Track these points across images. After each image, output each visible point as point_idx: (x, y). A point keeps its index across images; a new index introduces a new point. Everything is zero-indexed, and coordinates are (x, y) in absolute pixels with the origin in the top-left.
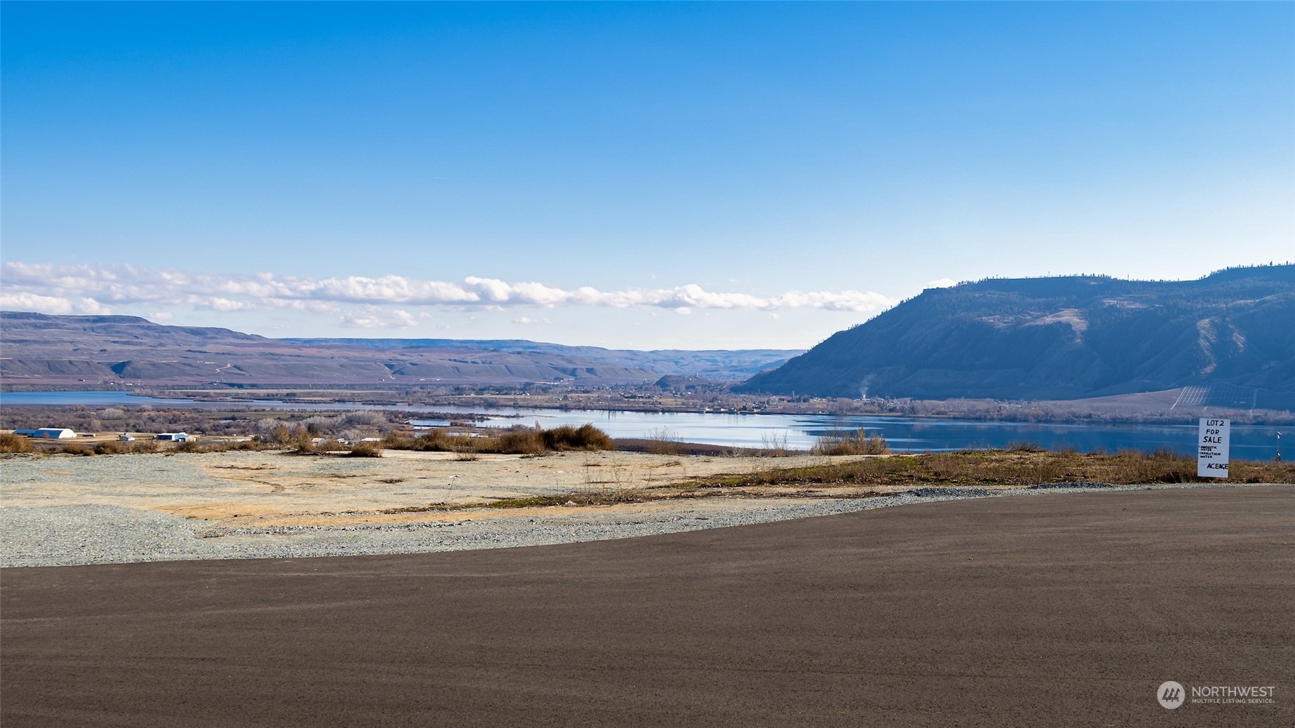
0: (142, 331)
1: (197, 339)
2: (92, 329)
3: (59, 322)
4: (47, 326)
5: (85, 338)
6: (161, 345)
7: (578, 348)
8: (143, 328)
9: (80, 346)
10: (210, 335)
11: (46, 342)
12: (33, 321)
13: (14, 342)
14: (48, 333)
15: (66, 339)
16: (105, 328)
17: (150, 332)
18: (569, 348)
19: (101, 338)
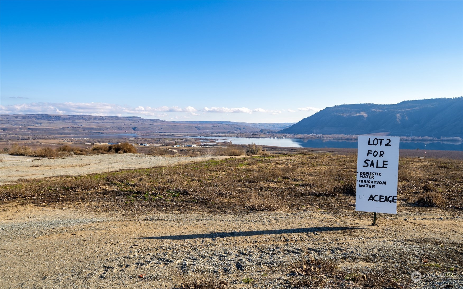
1: (152, 122)
2: (128, 120)
3: (121, 118)
4: (118, 119)
6: (144, 123)
7: (241, 123)
8: (140, 119)
9: (126, 124)
10: (155, 121)
11: (118, 123)
12: (115, 118)
15: (122, 122)
16: (131, 119)
18: (239, 123)
19: (130, 122)
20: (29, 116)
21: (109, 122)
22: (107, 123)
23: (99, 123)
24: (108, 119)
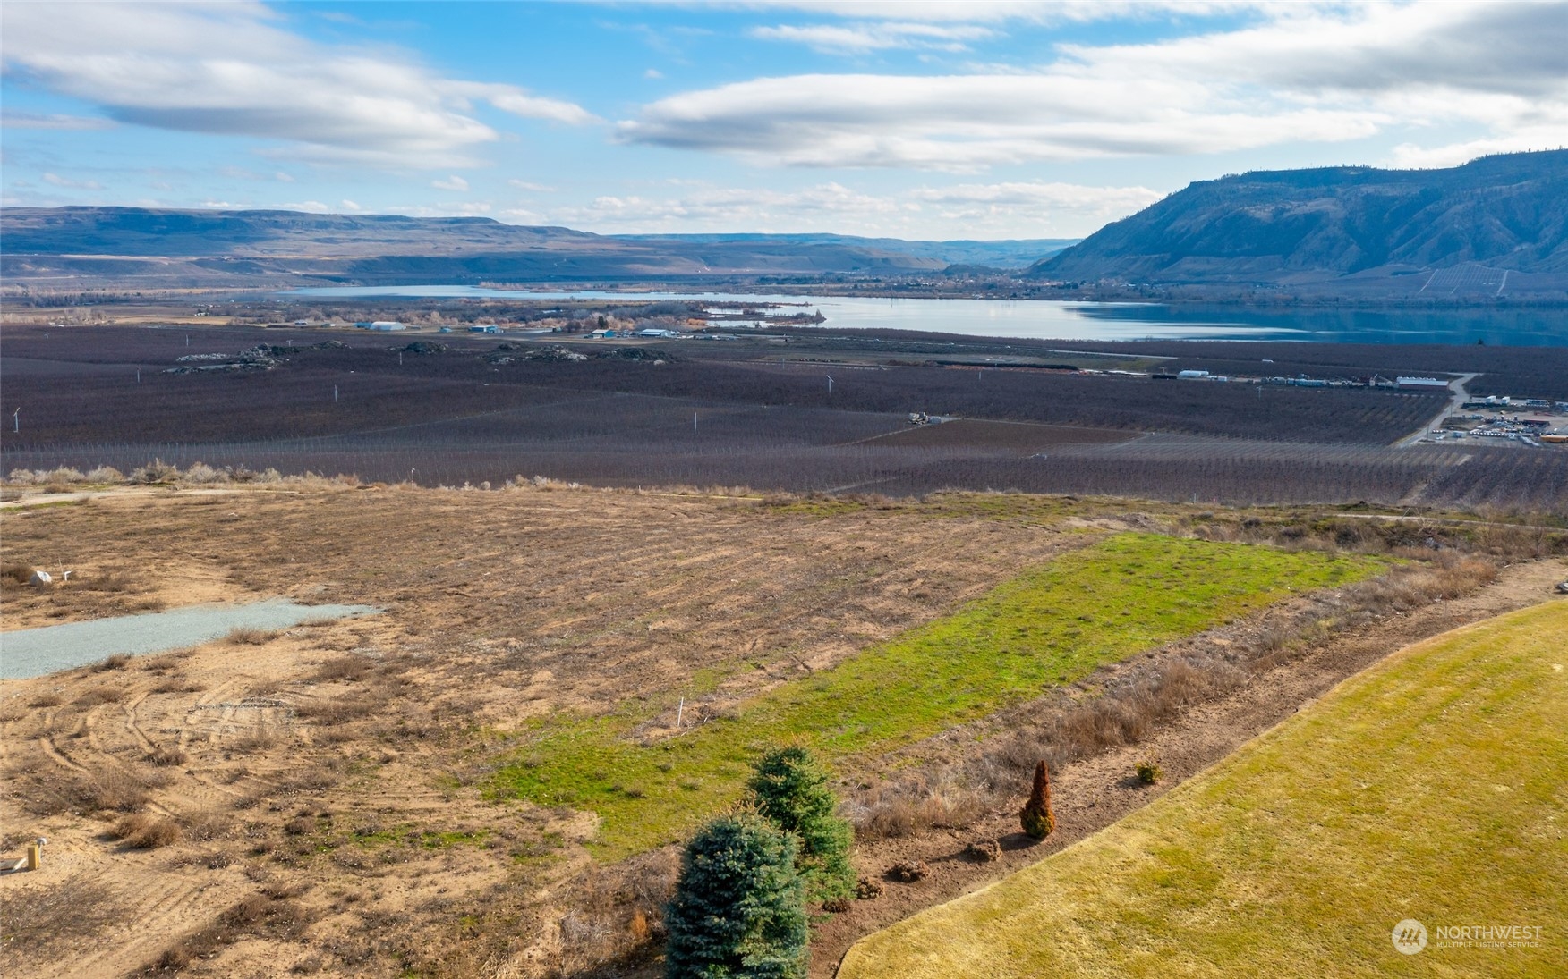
0: (491, 231)
1: (538, 237)
2: (450, 229)
3: (420, 223)
4: (412, 227)
5: (443, 237)
6: (507, 242)
7: (877, 240)
8: (492, 227)
9: (439, 244)
10: (551, 233)
11: (410, 241)
12: (399, 222)
13: (383, 241)
14: (412, 233)
15: (427, 238)
16: (460, 228)
17: (499, 232)
18: (870, 240)
19: (456, 237)
20: (69, 215)
21: (378, 237)
22: (369, 240)
23: (337, 243)
24: (372, 227)
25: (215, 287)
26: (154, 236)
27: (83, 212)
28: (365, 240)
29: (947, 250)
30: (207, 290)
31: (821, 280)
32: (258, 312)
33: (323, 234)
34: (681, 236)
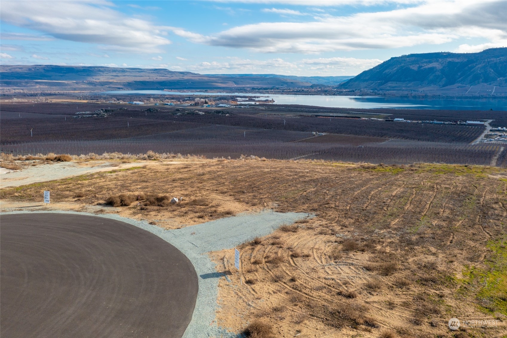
0: (167, 73)
1: (182, 75)
2: (154, 72)
3: (145, 70)
5: (152, 75)
6: (172, 77)
9: (150, 77)
10: (185, 74)
11: (141, 76)
12: (138, 70)
13: (133, 76)
14: (142, 74)
15: (147, 75)
16: (157, 72)
17: (169, 73)
19: (156, 75)
20: (36, 68)
21: (131, 75)
22: (129, 76)
23: (119, 77)
24: (130, 72)
25: (81, 90)
26: (62, 74)
27: (40, 67)
28: (127, 76)
29: (311, 79)
30: (79, 91)
31: (272, 89)
32: (96, 98)
33: (114, 74)
34: (226, 74)
